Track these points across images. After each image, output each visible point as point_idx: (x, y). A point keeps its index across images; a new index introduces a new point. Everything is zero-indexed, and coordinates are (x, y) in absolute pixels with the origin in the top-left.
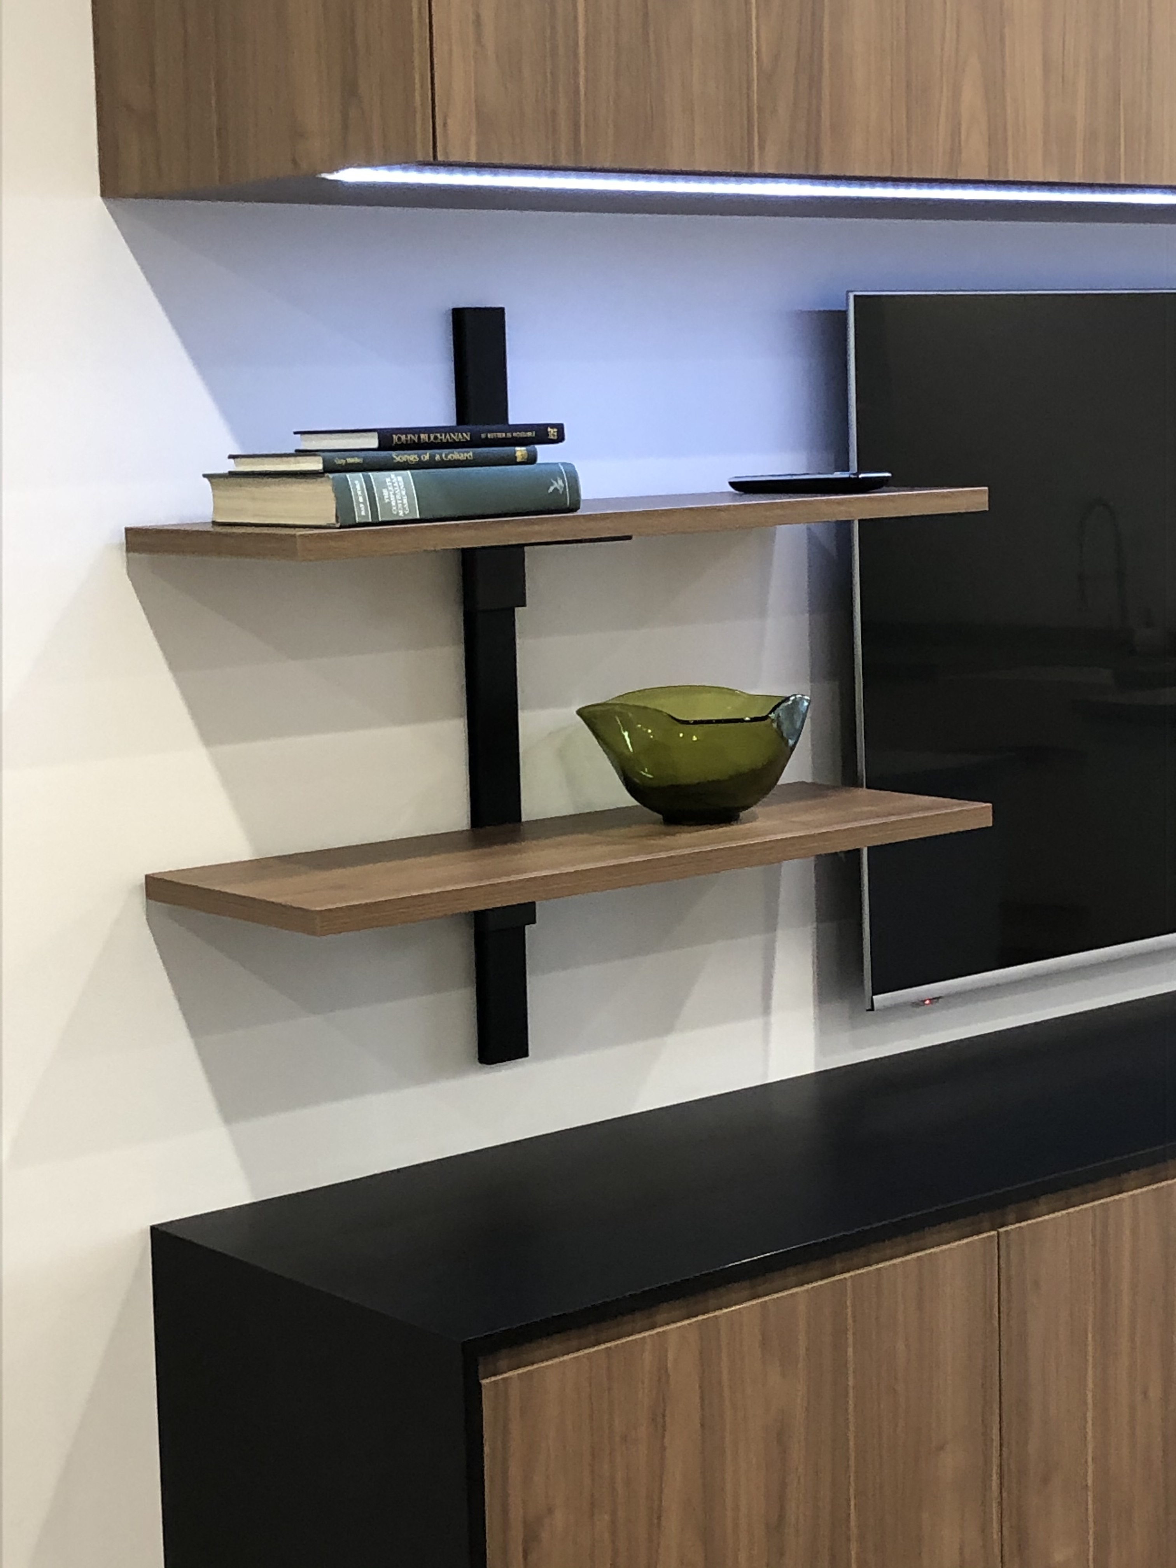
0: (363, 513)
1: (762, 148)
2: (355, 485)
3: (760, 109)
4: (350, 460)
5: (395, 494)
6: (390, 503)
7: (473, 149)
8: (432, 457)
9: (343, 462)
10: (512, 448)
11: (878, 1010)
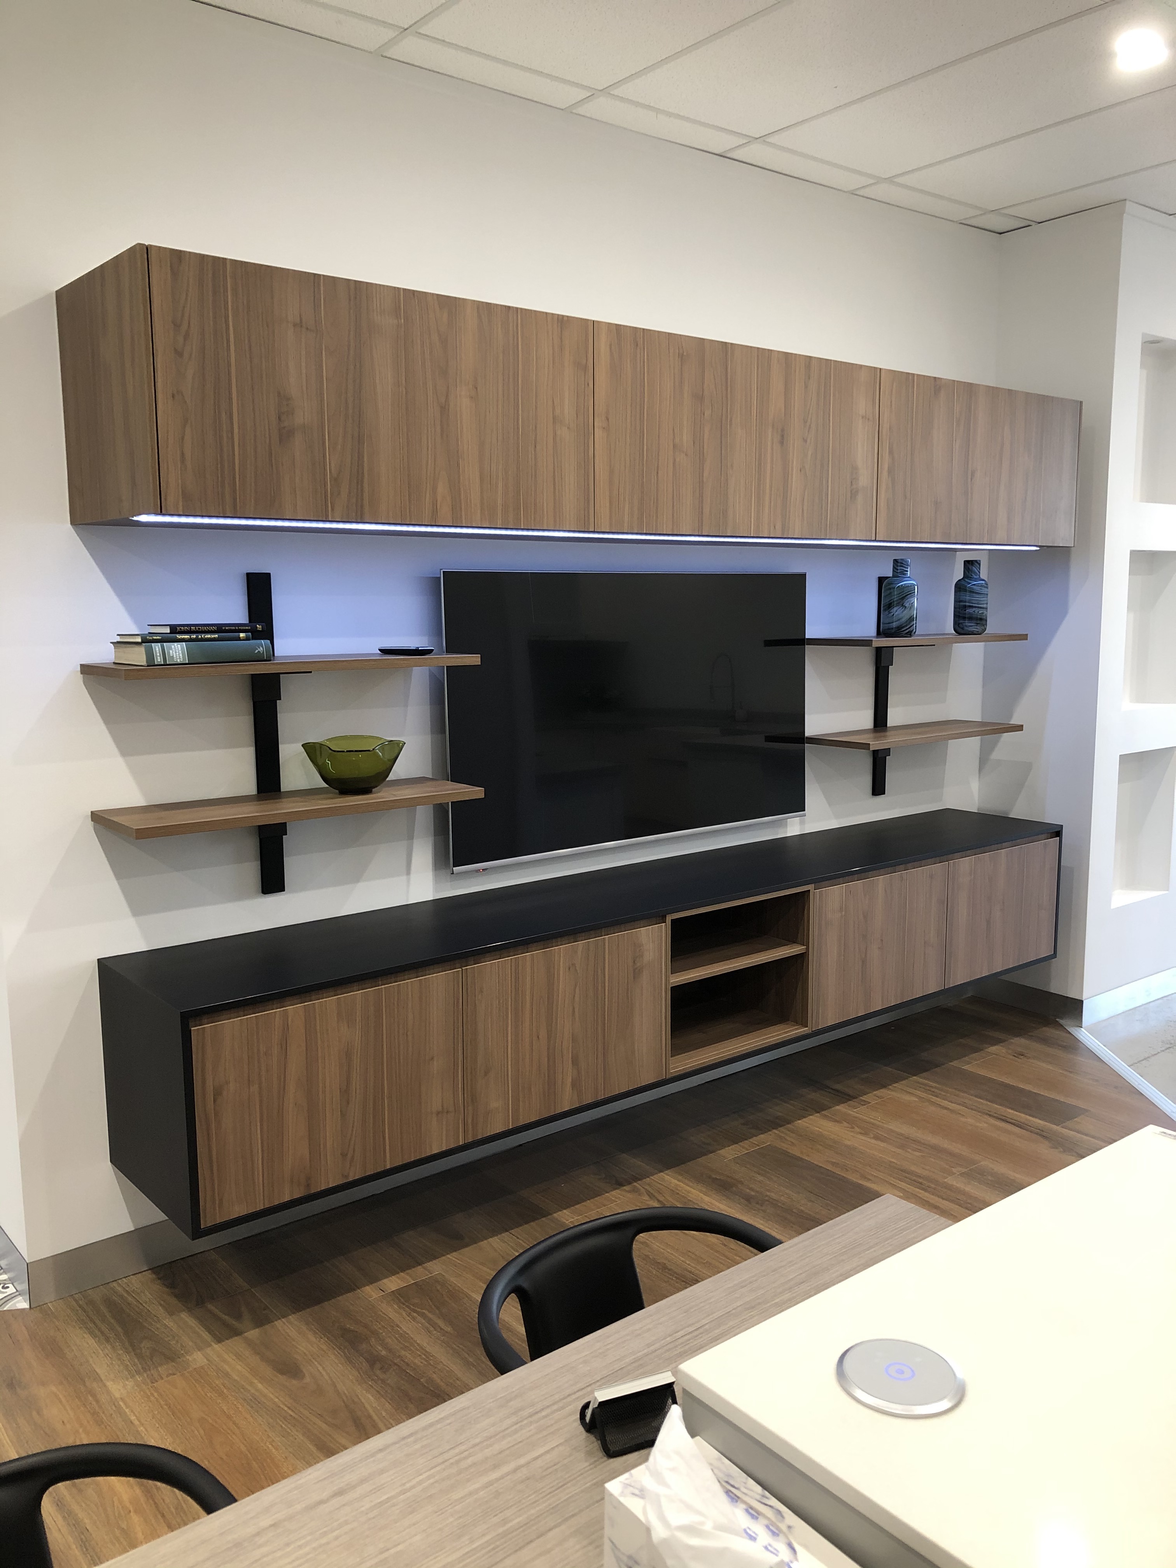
0: (159, 660)
1: (333, 509)
2: (155, 648)
3: (332, 494)
4: (155, 638)
5: (176, 653)
6: (173, 656)
7: (181, 508)
8: (197, 637)
9: (151, 638)
10: (238, 634)
11: (457, 874)
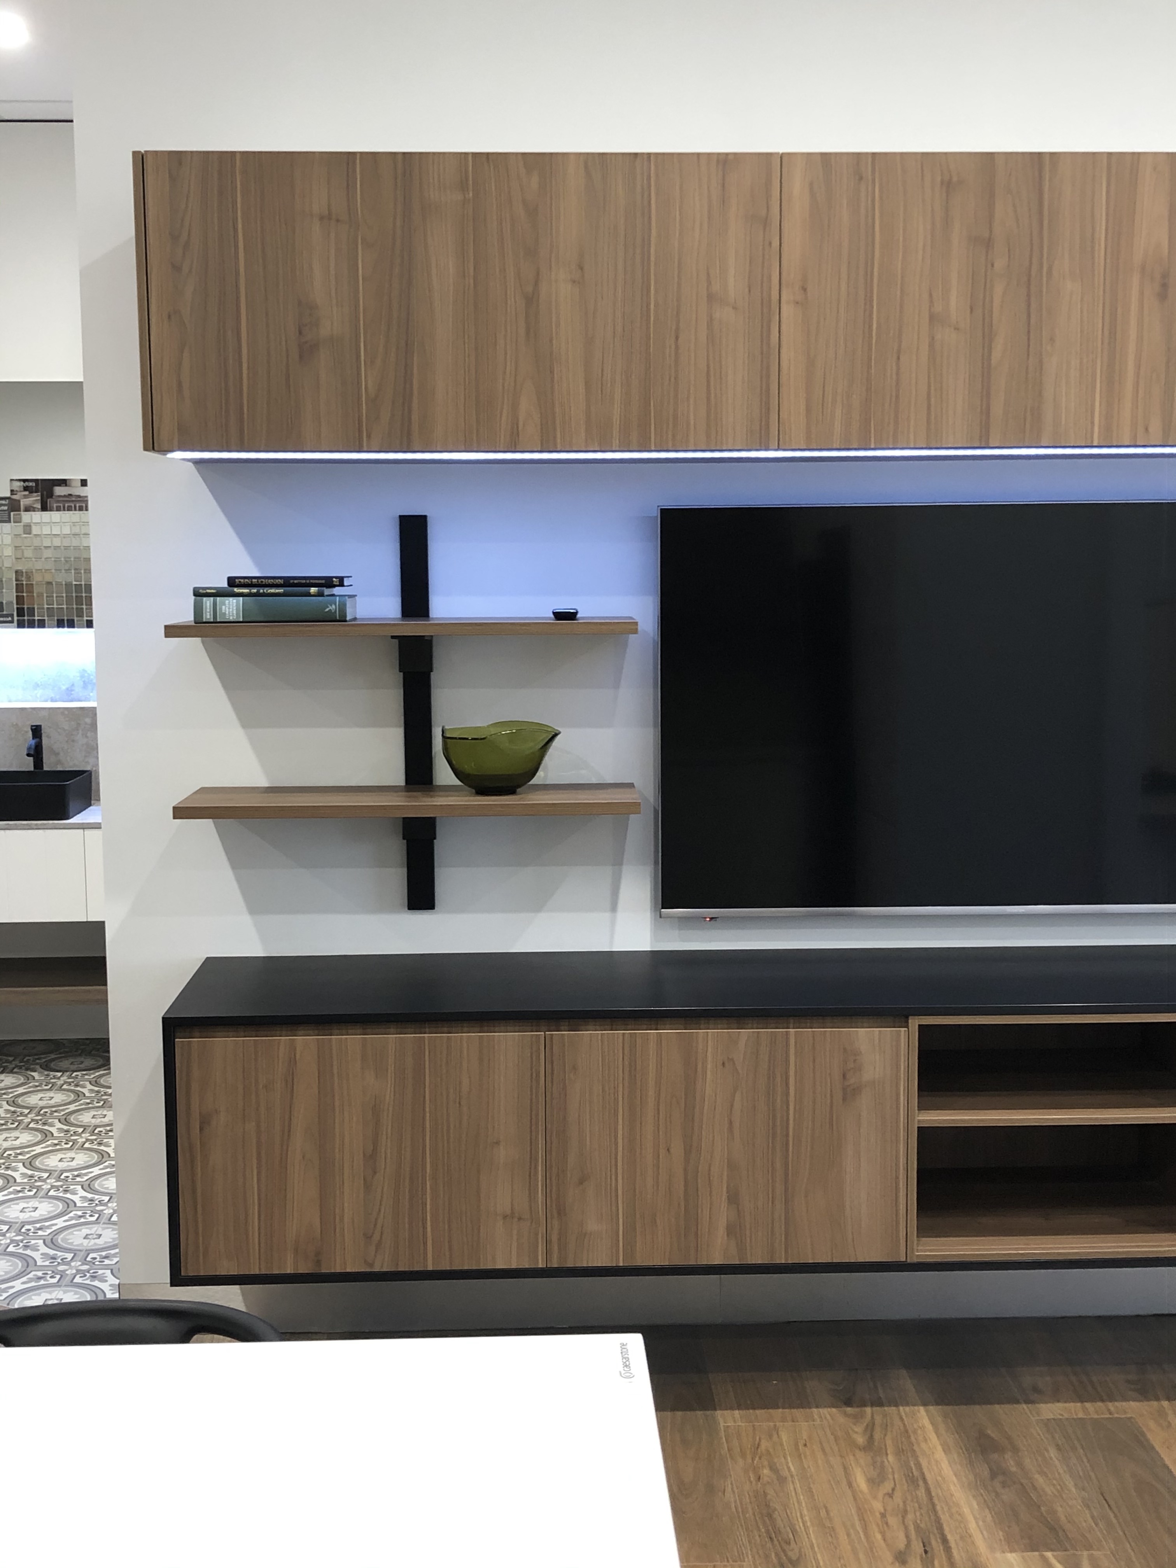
0: (208, 617)
2: (206, 603)
4: (208, 591)
5: (229, 609)
6: (225, 613)
8: (258, 591)
9: (204, 592)
10: (308, 588)
